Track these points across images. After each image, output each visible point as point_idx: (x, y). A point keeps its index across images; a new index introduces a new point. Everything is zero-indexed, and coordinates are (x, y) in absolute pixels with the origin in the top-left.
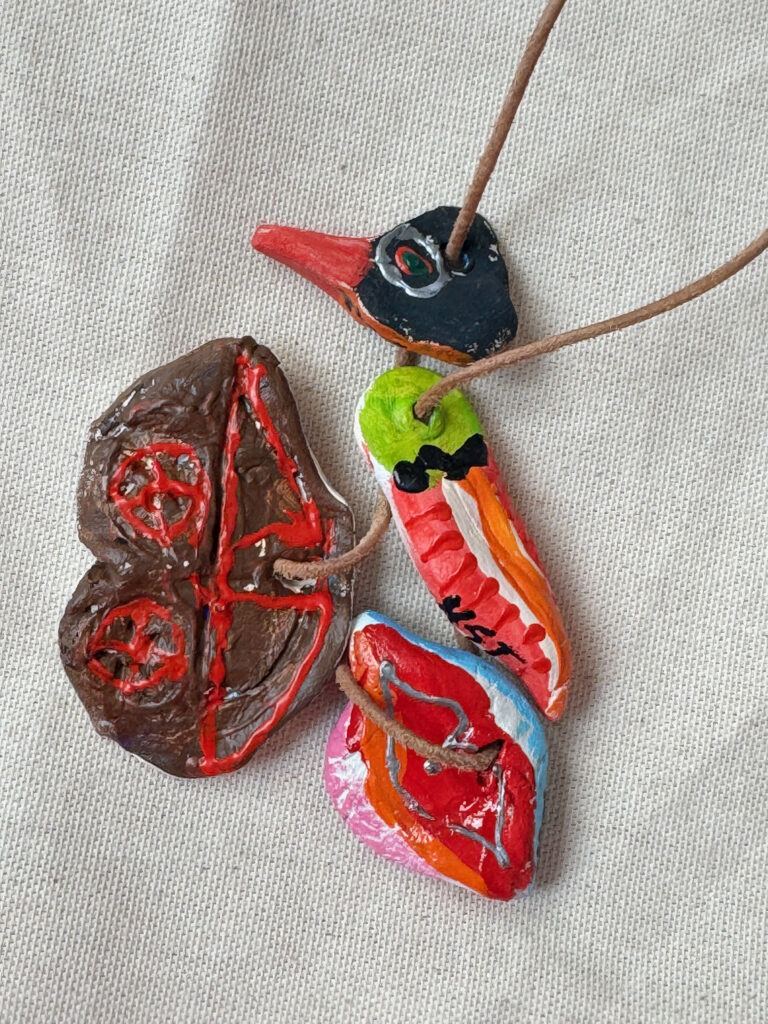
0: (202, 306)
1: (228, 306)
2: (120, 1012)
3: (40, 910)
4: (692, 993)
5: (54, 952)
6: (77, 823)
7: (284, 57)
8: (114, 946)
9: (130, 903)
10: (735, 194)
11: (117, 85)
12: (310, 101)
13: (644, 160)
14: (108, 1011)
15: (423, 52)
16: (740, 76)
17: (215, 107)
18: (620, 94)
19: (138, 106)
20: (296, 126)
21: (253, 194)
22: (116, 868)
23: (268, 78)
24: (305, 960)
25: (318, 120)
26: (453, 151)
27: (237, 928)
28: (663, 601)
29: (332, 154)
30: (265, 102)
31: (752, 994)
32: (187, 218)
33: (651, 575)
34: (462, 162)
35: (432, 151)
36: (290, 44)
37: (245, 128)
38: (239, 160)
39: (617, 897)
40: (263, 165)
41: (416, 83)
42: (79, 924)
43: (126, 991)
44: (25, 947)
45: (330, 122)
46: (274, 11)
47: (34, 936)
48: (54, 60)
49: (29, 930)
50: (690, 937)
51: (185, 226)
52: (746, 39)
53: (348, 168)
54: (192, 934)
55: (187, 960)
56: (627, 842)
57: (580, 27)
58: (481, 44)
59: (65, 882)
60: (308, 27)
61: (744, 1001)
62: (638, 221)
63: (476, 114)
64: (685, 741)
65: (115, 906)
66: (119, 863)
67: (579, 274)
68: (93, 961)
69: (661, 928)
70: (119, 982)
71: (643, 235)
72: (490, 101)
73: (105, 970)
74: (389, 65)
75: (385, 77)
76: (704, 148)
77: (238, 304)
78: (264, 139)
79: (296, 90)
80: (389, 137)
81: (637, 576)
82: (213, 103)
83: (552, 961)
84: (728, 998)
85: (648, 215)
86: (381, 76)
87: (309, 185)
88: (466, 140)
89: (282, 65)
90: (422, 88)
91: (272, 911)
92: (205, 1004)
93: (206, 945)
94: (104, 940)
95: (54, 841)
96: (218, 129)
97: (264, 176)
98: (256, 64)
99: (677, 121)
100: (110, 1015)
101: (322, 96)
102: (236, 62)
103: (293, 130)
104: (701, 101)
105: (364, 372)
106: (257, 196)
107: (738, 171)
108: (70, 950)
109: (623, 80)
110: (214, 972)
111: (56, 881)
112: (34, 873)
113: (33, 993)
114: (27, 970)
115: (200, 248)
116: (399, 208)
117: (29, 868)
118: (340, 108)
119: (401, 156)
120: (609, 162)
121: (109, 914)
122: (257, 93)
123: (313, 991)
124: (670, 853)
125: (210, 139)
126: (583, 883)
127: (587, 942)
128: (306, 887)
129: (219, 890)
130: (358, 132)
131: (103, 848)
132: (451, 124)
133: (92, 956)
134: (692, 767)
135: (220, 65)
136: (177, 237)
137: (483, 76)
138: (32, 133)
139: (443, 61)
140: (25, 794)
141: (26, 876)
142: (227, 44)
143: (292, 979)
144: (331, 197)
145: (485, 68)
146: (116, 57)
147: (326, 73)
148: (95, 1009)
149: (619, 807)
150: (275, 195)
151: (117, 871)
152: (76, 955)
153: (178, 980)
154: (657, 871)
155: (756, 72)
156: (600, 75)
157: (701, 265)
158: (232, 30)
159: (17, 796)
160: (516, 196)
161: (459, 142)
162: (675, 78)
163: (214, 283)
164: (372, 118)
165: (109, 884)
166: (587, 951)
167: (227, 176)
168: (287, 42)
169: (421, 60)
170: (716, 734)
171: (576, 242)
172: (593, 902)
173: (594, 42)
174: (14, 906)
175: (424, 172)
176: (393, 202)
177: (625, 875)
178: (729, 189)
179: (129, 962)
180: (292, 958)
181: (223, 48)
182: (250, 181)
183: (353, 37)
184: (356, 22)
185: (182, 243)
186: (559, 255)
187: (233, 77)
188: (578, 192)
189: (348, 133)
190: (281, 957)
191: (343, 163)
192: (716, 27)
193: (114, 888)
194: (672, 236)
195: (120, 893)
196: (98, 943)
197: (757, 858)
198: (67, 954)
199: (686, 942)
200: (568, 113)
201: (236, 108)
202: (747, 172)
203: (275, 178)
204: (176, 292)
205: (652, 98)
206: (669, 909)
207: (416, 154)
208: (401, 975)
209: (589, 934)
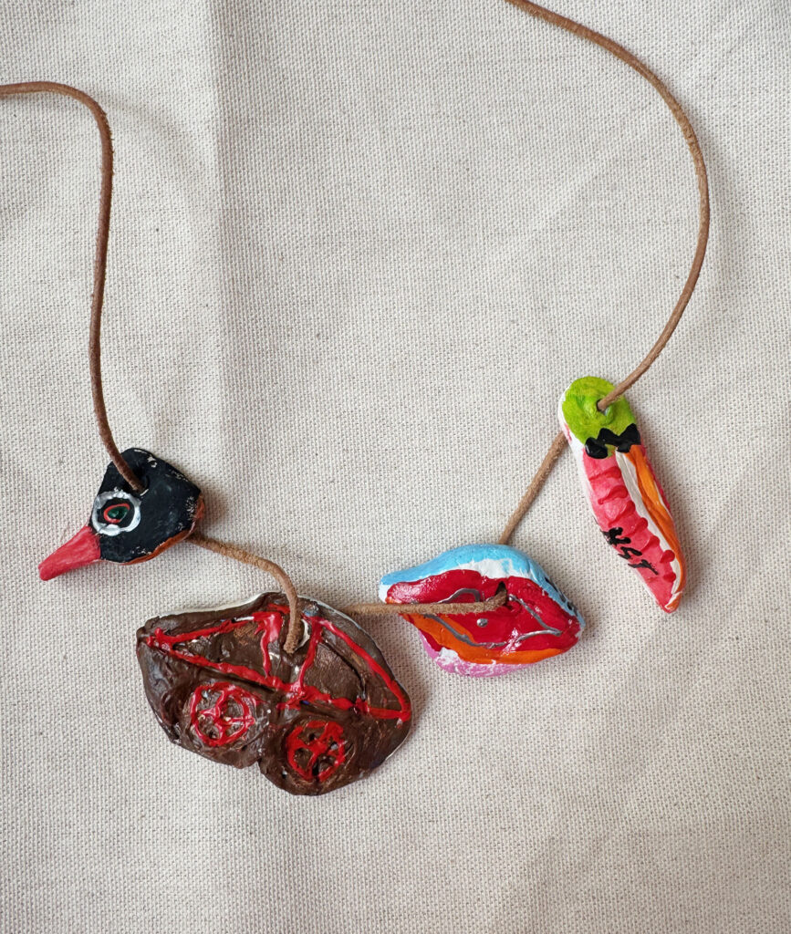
0: (250, 447)
1: (267, 443)
2: (312, 903)
3: (245, 855)
4: (668, 802)
5: (261, 879)
6: (256, 792)
7: (262, 276)
8: (298, 864)
9: (302, 833)
10: (570, 288)
11: (162, 322)
12: (286, 299)
13: (508, 282)
14: (304, 905)
15: (350, 249)
16: (555, 212)
17: (225, 320)
18: (482, 243)
19: (178, 332)
20: (281, 317)
21: (265, 368)
22: (287, 814)
23: (255, 292)
24: (419, 842)
25: (294, 309)
26: (385, 307)
27: (372, 831)
28: (588, 557)
29: (309, 329)
30: (257, 308)
31: (706, 794)
32: (226, 396)
33: (577, 542)
34: (392, 312)
35: (372, 310)
36: (264, 267)
37: (249, 328)
38: (250, 348)
39: (607, 753)
40: (266, 348)
41: (351, 270)
42: (272, 857)
43: (312, 889)
44: (242, 881)
45: (302, 309)
46: (248, 248)
47: (246, 872)
48: (118, 317)
49: (242, 869)
50: (658, 766)
51: (227, 400)
52: (553, 187)
53: (321, 335)
54: (345, 843)
55: (346, 859)
56: (604, 716)
57: (446, 207)
58: (385, 235)
59: (257, 832)
60: (272, 252)
61: (702, 800)
62: (513, 322)
63: (394, 280)
64: (624, 642)
65: (292, 839)
66: (288, 810)
67: (484, 364)
68: (287, 877)
69: (638, 765)
70: (307, 885)
71: (518, 330)
72: (400, 269)
73: (296, 880)
74: (331, 263)
75: (330, 271)
76: (544, 264)
77: (273, 440)
78: (263, 331)
79: (275, 294)
80: (342, 309)
81: (568, 546)
82: (224, 318)
83: (574, 804)
84: (691, 800)
85: (519, 316)
86: (327, 271)
87: (299, 352)
88: (391, 298)
89: (262, 281)
90: (355, 271)
91: (391, 815)
92: (364, 884)
93: (355, 847)
94: (291, 862)
95: (244, 807)
96: (231, 333)
97: (269, 354)
98: (245, 285)
99: (522, 251)
100: (306, 908)
101: (293, 294)
102: (231, 288)
103: (280, 320)
104: (534, 234)
105: (364, 462)
106: (268, 368)
107: (569, 273)
108: (271, 874)
109: (481, 233)
110: (365, 862)
111: (251, 834)
112: (236, 832)
113: (254, 908)
114: (247, 895)
115: (239, 412)
116: (360, 351)
117: (232, 830)
118: (306, 298)
119: (353, 318)
120: (486, 288)
121: (290, 845)
122: (251, 303)
123: (429, 860)
124: (633, 716)
125: (227, 341)
126: (583, 749)
127: (595, 786)
128: (409, 793)
129: (355, 810)
130: (321, 311)
131: (276, 803)
132: (379, 290)
133: (285, 874)
134: (633, 657)
135: (222, 292)
136: (223, 409)
137: (391, 254)
138: (117, 367)
139: (364, 251)
140: (218, 782)
141: (232, 835)
142: (222, 278)
143: (414, 855)
144: (315, 356)
145: (391, 249)
146: (156, 304)
147: (292, 278)
148: (296, 907)
149: (594, 694)
150: (279, 365)
151: (289, 815)
152: (275, 876)
153: (343, 873)
154: (627, 729)
155: (565, 207)
156: (466, 234)
157: (560, 339)
158: (224, 268)
159: (214, 785)
160: (431, 326)
161: (387, 300)
162: (514, 224)
163: (254, 431)
164: (328, 299)
165: (285, 825)
166: (595, 791)
167: (245, 362)
168: (261, 266)
169: (350, 254)
170: (642, 633)
171: (477, 345)
172: (592, 759)
173: (457, 214)
174: (229, 856)
175: (370, 325)
176: (355, 349)
177: (608, 737)
178: (566, 286)
179: (310, 870)
180: (411, 842)
181: (221, 281)
182: (261, 361)
183: (303, 251)
184: (302, 241)
185: (227, 412)
186: (468, 356)
187: (232, 298)
188: (471, 313)
189: (315, 313)
190: (404, 843)
191: (317, 332)
192: (533, 184)
193: (289, 827)
194: (537, 326)
195: (293, 829)
196: (287, 865)
197: (688, 704)
198: (269, 877)
199: (656, 769)
200: (452, 264)
201: (240, 317)
202: (574, 272)
203: (276, 354)
204: (231, 443)
205: (503, 240)
206: (641, 751)
207: (362, 315)
208: (482, 838)
209: (594, 780)
